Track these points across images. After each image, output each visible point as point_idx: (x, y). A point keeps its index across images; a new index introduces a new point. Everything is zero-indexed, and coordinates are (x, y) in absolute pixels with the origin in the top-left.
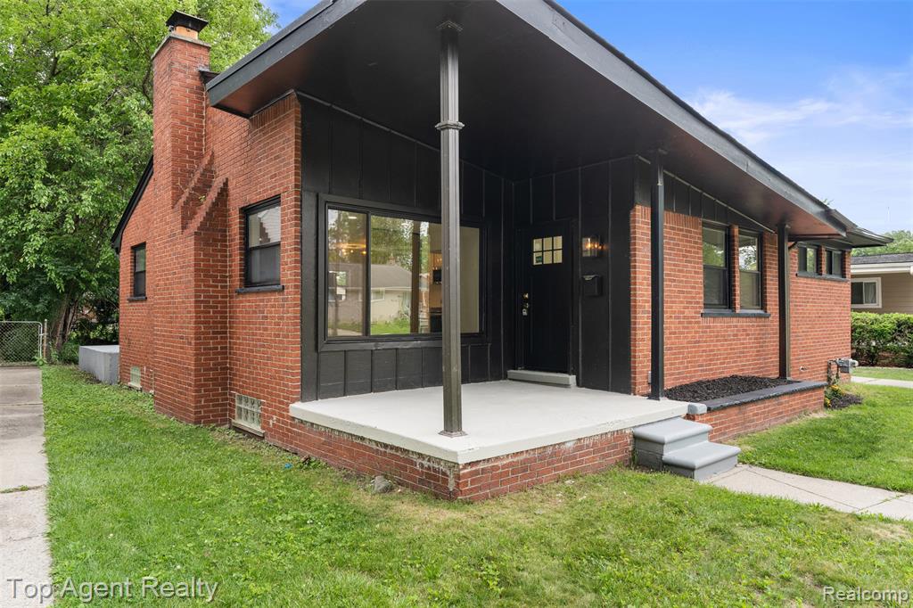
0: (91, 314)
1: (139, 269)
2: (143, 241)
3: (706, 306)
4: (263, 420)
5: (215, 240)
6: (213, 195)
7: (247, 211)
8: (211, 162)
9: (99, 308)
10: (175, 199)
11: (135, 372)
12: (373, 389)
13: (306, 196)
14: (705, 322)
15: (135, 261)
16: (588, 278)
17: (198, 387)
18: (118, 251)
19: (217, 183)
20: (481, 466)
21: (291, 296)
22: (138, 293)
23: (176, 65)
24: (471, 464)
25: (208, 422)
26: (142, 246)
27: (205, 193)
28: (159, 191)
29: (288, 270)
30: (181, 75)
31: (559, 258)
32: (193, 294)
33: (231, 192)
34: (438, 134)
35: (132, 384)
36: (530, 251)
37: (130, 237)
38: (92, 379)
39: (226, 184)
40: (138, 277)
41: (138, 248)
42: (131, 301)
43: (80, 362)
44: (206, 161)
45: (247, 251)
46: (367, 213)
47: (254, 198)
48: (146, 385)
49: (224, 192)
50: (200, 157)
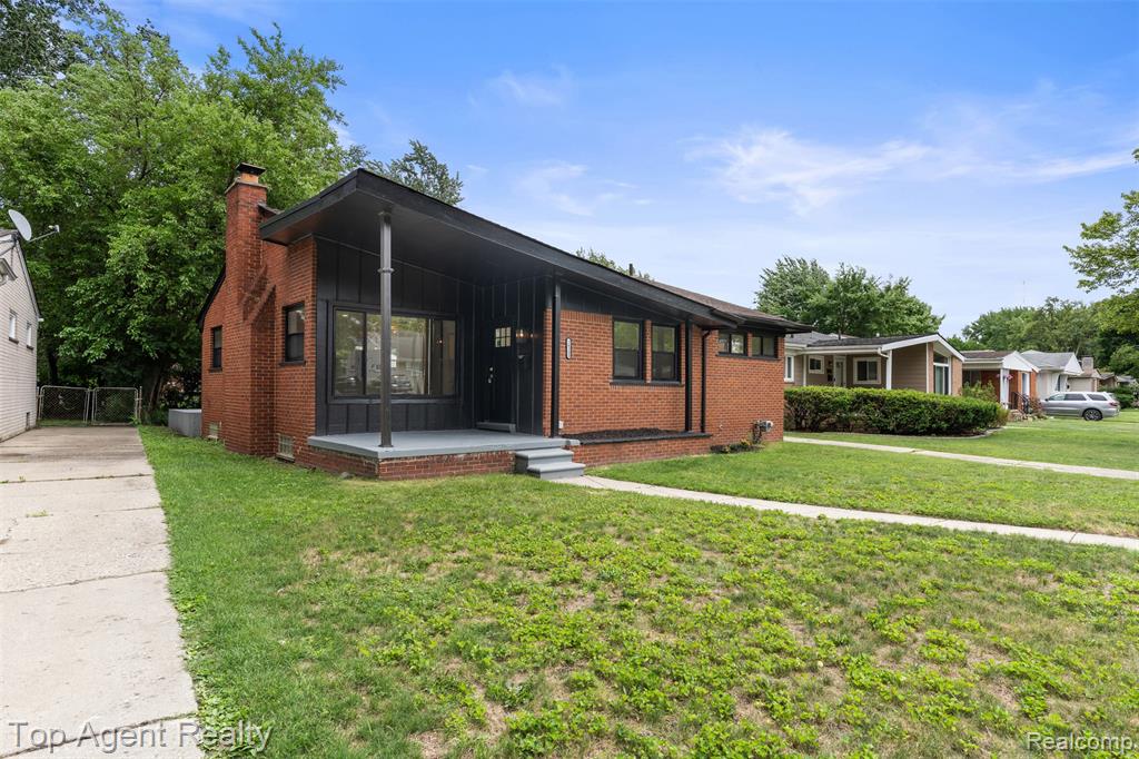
0: (179, 385)
1: (217, 346)
2: (220, 324)
3: (615, 377)
4: (294, 450)
5: (266, 329)
6: (265, 296)
7: (288, 309)
8: (265, 272)
9: (186, 380)
10: (240, 299)
11: (213, 427)
12: (367, 431)
13: (320, 303)
14: (613, 389)
15: (214, 340)
16: (521, 357)
17: (253, 429)
18: (201, 331)
19: (269, 287)
20: (394, 462)
21: (311, 368)
22: (216, 365)
23: (241, 203)
24: (387, 459)
25: (259, 454)
26: (220, 328)
27: (260, 295)
28: (230, 292)
29: (309, 350)
30: (245, 210)
31: (508, 344)
32: (249, 365)
33: (278, 295)
34: (379, 275)
35: (210, 436)
36: (494, 337)
37: (211, 320)
38: (179, 434)
39: (274, 289)
40: (217, 352)
41: (217, 330)
42: (210, 371)
43: (170, 424)
44: (262, 271)
45: (288, 337)
46: (365, 314)
47: (291, 301)
48: (221, 436)
49: (272, 295)
50: (258, 267)
